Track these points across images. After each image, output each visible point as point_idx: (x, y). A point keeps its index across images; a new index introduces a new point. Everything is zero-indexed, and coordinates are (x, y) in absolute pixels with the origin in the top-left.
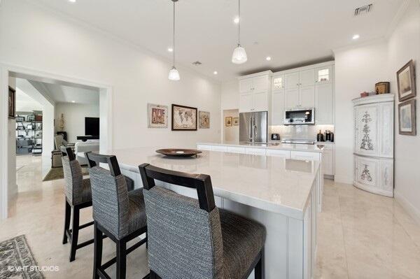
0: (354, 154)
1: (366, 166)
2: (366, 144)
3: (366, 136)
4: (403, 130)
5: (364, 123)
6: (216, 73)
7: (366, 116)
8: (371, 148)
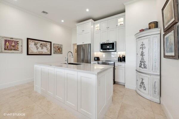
0: (136, 70)
1: (142, 79)
2: (142, 64)
3: (142, 59)
4: (166, 54)
5: (141, 50)
6: (63, 21)
7: (142, 45)
8: (145, 67)
